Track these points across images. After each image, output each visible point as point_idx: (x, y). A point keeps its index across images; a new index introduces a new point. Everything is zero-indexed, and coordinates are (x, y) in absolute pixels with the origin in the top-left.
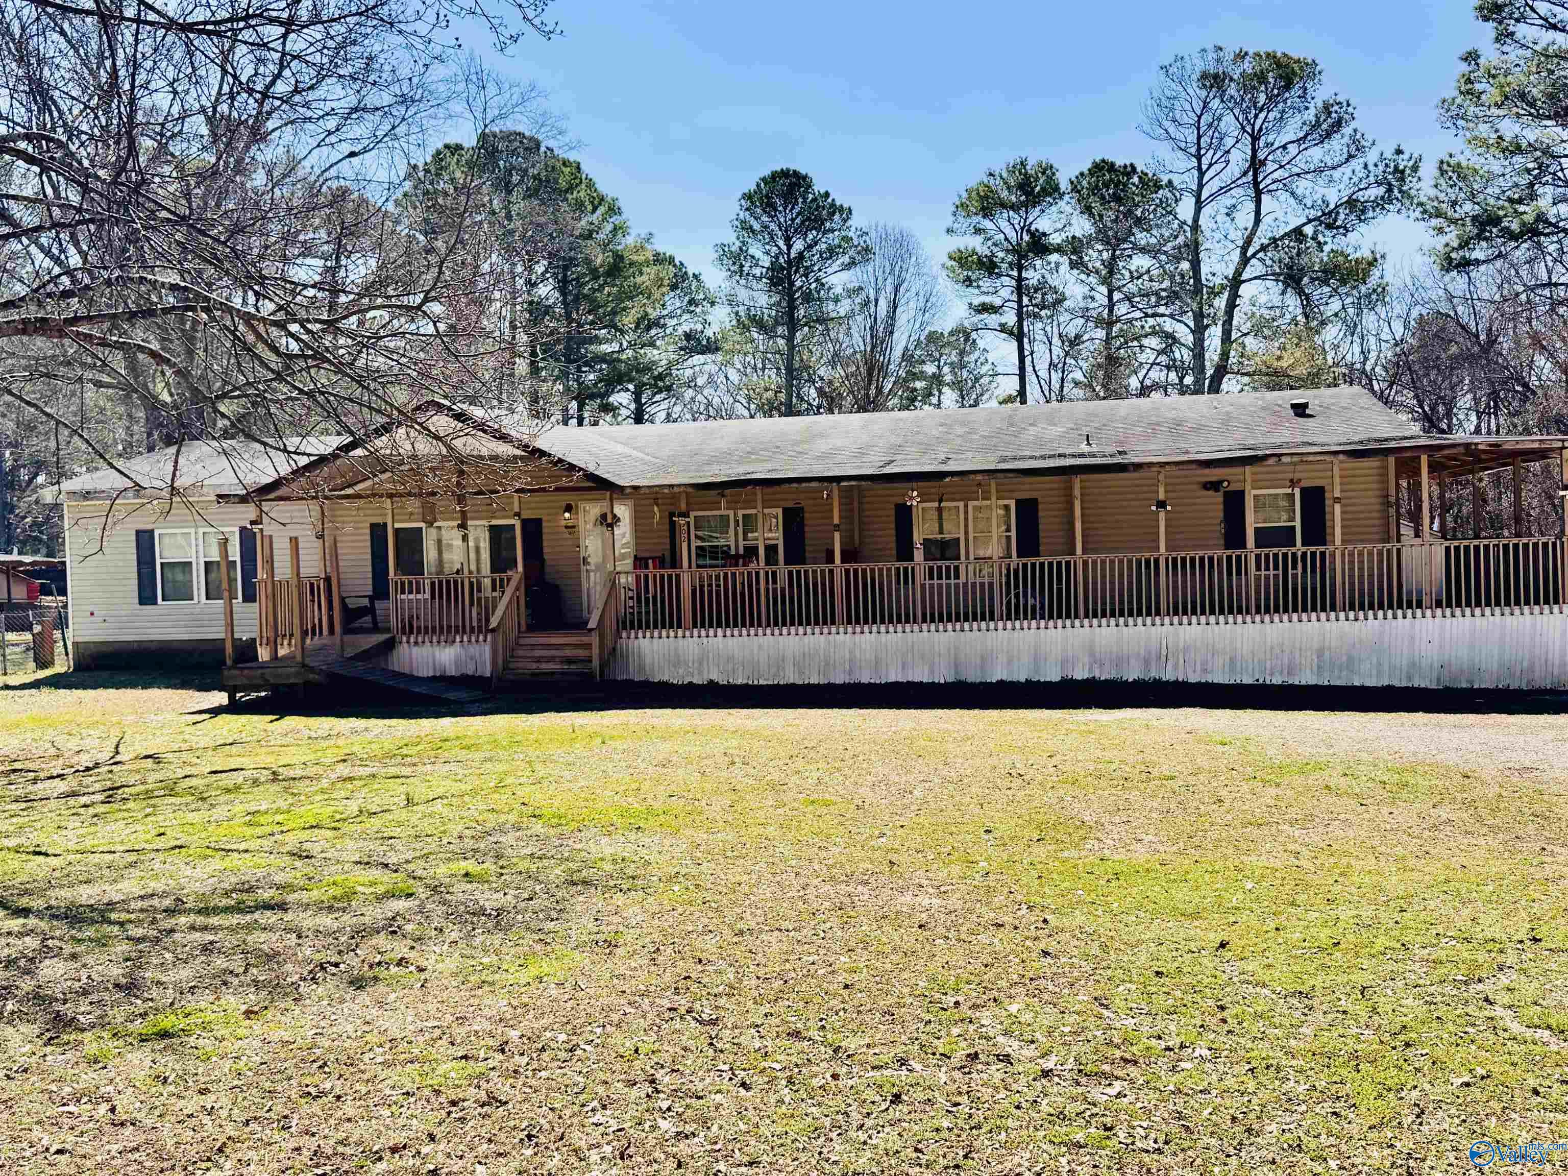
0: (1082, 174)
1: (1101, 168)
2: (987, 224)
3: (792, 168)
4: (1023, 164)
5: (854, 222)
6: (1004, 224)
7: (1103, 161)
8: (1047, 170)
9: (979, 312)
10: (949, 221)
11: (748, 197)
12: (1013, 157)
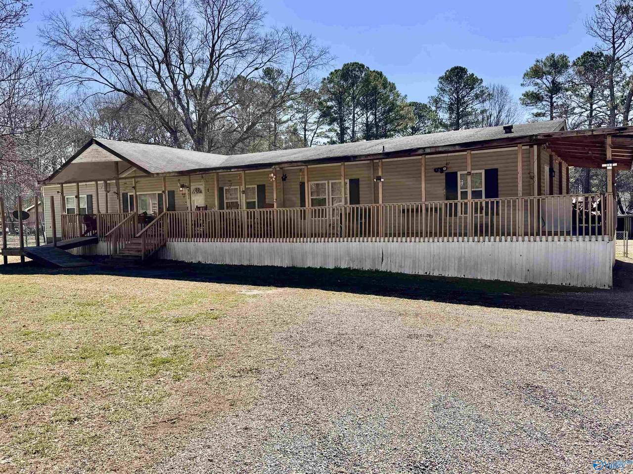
0: (579, 58)
1: (588, 55)
2: (539, 81)
3: (459, 66)
4: (553, 56)
5: (484, 84)
6: (545, 81)
7: (588, 52)
8: (564, 57)
9: (536, 116)
10: (522, 81)
11: (441, 78)
12: (548, 54)
